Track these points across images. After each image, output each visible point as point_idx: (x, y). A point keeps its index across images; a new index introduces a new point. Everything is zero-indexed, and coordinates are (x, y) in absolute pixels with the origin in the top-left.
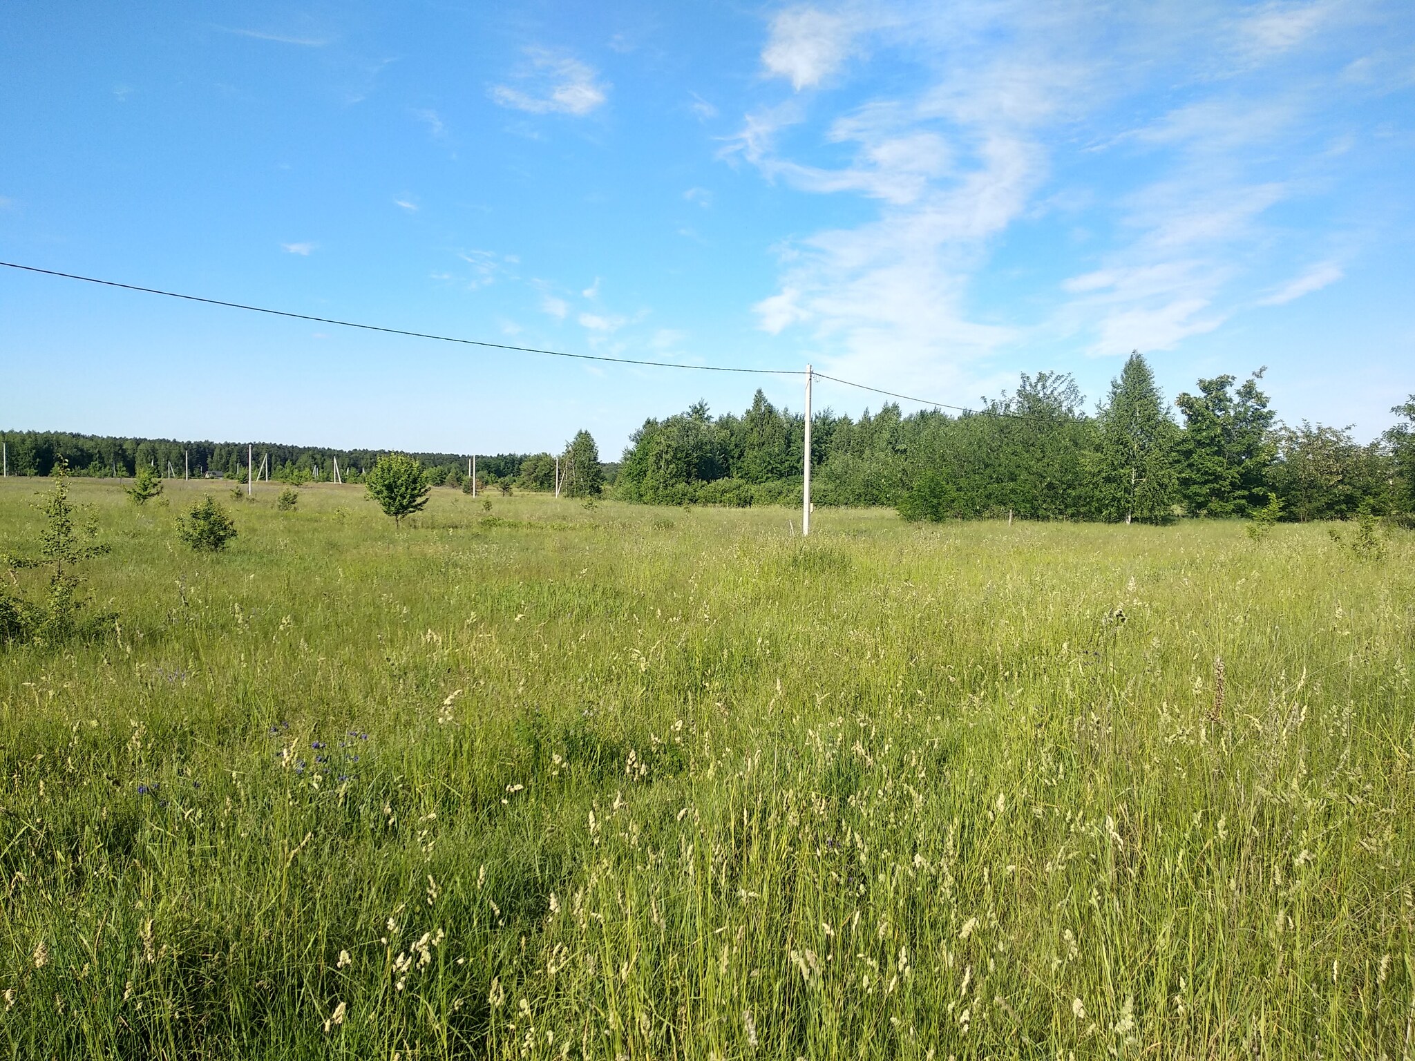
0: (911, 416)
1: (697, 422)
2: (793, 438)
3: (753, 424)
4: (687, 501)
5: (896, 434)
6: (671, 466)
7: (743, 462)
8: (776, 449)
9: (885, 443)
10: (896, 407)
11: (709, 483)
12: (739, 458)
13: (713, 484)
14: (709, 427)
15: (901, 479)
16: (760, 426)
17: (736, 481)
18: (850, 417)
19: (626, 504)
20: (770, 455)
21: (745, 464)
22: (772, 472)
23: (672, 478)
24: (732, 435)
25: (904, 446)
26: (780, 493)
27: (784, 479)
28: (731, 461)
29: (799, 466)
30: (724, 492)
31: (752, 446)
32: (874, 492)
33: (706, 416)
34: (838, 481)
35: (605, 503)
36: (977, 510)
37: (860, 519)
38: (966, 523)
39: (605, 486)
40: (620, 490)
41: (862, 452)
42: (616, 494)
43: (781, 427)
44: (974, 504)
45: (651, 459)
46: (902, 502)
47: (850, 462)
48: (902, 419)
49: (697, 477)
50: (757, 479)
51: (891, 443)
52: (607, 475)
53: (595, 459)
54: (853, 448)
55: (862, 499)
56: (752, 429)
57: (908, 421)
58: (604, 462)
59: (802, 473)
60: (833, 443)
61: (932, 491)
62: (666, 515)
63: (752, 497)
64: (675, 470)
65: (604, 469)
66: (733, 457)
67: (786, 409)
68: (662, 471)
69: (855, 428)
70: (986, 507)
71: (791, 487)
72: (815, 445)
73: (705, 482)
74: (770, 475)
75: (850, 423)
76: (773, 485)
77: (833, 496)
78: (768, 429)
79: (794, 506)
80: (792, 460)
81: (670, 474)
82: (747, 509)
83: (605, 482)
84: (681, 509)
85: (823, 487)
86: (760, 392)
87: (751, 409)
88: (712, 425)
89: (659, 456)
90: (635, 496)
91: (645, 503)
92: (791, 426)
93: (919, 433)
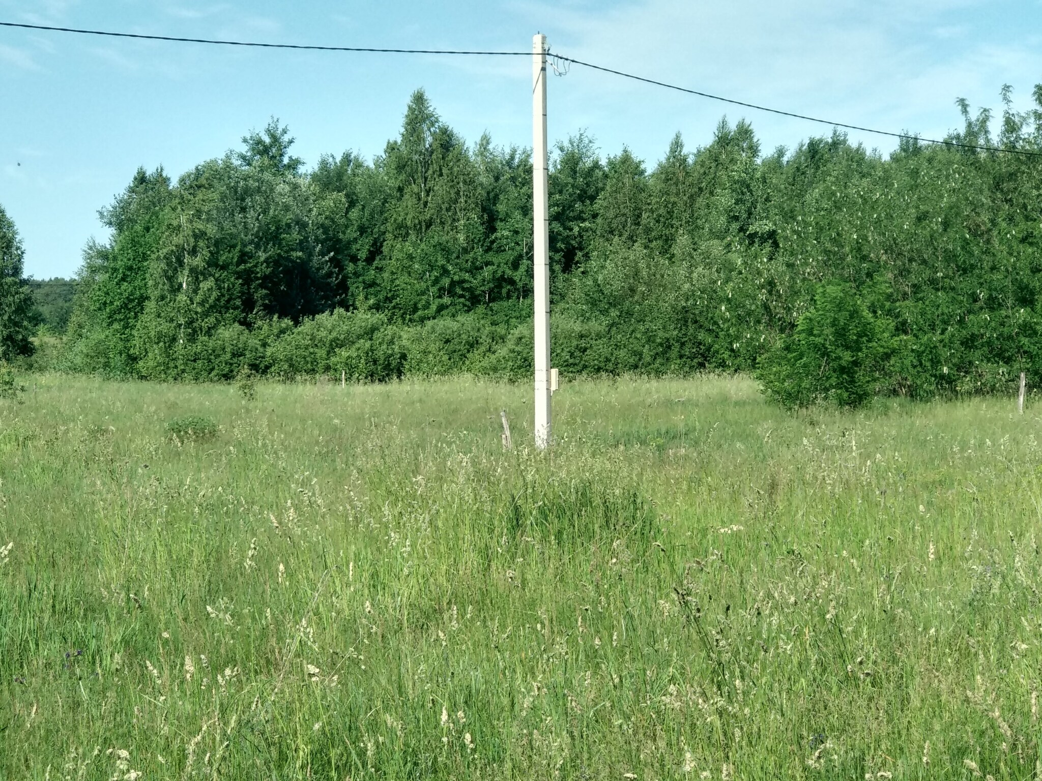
0: (781, 153)
1: (267, 176)
2: (501, 208)
3: (403, 177)
4: (246, 370)
5: (747, 196)
6: (205, 285)
7: (380, 269)
8: (461, 237)
9: (723, 219)
10: (745, 132)
11: (297, 323)
12: (370, 260)
13: (307, 325)
14: (295, 187)
15: (766, 307)
16: (420, 181)
17: (363, 317)
18: (636, 156)
19: (97, 380)
20: (445, 250)
21: (386, 275)
22: (451, 292)
23: (206, 314)
24: (352, 204)
25: (767, 226)
26: (473, 345)
27: (481, 309)
28: (350, 267)
29: (518, 275)
30: (336, 344)
31: (402, 232)
32: (701, 336)
33: (286, 160)
34: (614, 313)
35: (45, 379)
36: (942, 377)
37: (669, 404)
38: (919, 408)
39: (42, 338)
40: (81, 346)
41: (669, 241)
42: (70, 356)
43: (470, 182)
44: (936, 362)
45: (155, 268)
46: (771, 361)
47: (642, 264)
48: (759, 161)
49: (269, 310)
50: (415, 309)
51: (736, 218)
52: (45, 310)
53: (17, 270)
54: (648, 230)
55: (674, 353)
56: (400, 189)
57: (775, 164)
58: (38, 278)
59: (528, 292)
60: (599, 220)
61: (841, 333)
62: (194, 406)
63: (404, 357)
64: (215, 294)
65: (38, 295)
66: (354, 259)
67: (485, 141)
68: (182, 298)
69: (651, 182)
70: (964, 367)
71: (501, 330)
72: (557, 227)
73: (287, 322)
74: (446, 300)
75: (637, 170)
76: (455, 326)
77: (601, 348)
78: (440, 187)
79: (508, 375)
80: (500, 264)
81: (202, 304)
82: (394, 387)
83: (41, 328)
84: (232, 389)
85: (578, 327)
86: (419, 99)
87: (399, 141)
88: (304, 182)
89: (176, 262)
90: (118, 360)
91: (142, 378)
92: (497, 179)
93: (800, 195)
